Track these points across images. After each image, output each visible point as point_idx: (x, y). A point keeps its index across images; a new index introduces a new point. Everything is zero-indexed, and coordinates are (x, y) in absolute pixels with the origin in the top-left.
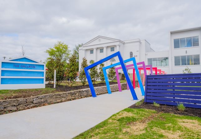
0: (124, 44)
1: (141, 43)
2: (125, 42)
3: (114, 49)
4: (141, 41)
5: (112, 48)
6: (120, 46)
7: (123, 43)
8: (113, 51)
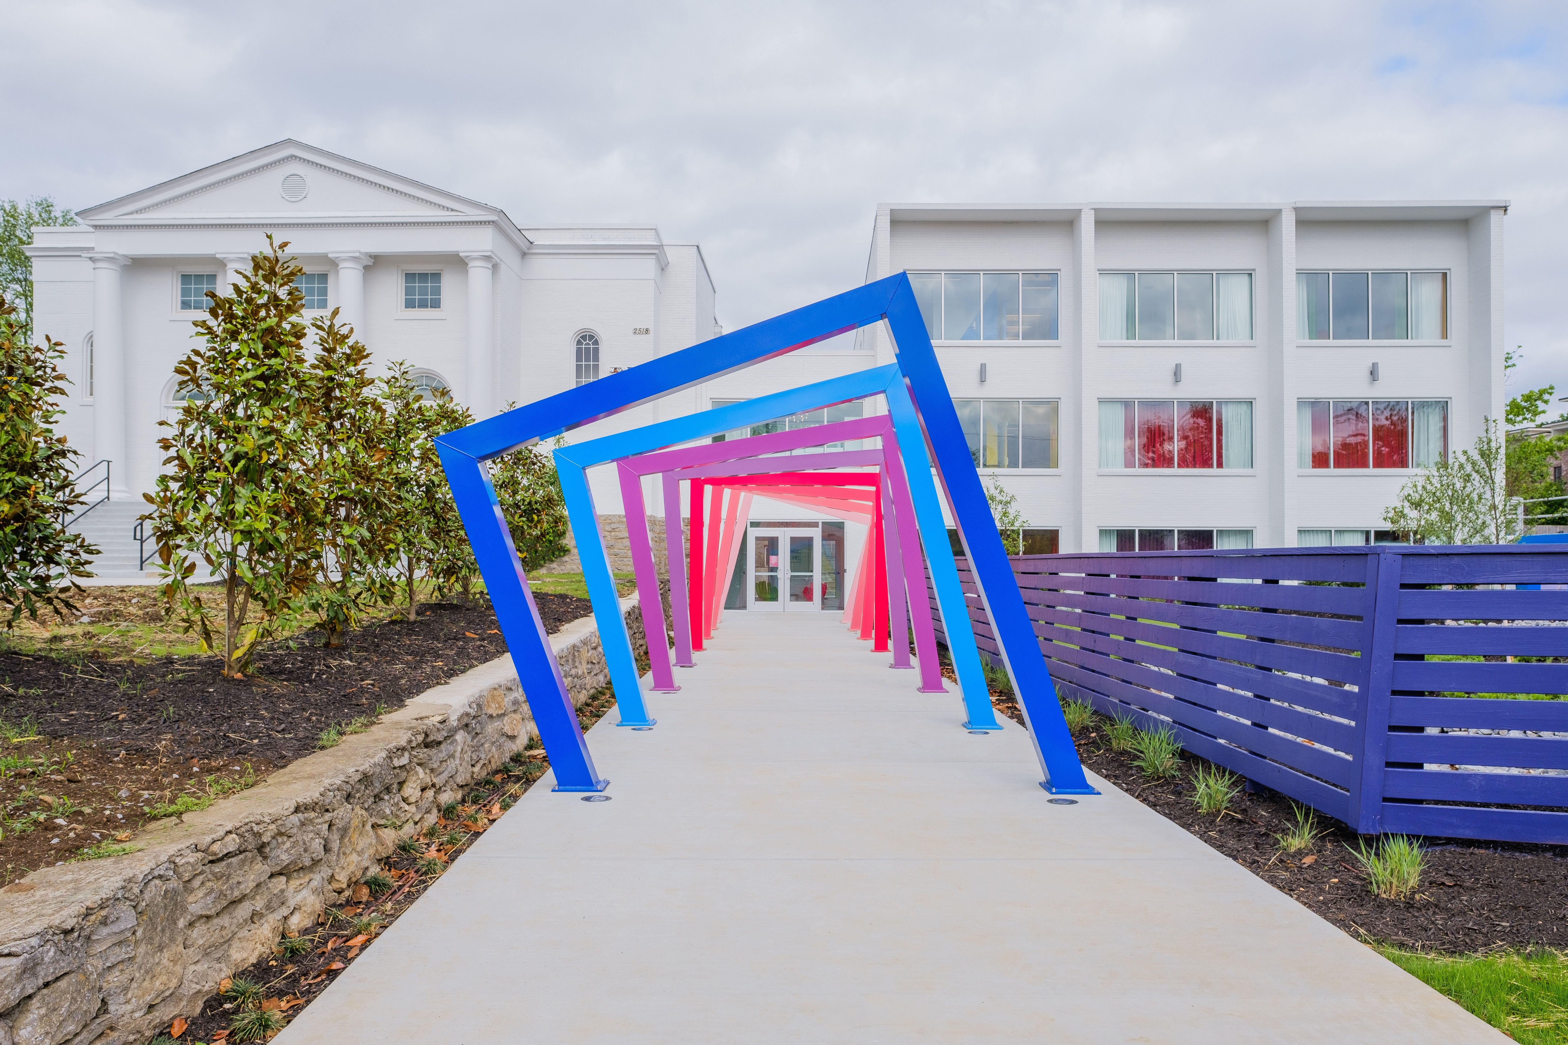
0: (525, 252)
1: (663, 267)
2: (539, 239)
3: (437, 291)
4: (671, 254)
5: (423, 277)
6: (495, 267)
7: (524, 245)
8: (423, 305)
